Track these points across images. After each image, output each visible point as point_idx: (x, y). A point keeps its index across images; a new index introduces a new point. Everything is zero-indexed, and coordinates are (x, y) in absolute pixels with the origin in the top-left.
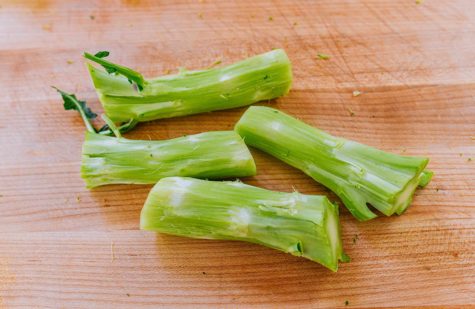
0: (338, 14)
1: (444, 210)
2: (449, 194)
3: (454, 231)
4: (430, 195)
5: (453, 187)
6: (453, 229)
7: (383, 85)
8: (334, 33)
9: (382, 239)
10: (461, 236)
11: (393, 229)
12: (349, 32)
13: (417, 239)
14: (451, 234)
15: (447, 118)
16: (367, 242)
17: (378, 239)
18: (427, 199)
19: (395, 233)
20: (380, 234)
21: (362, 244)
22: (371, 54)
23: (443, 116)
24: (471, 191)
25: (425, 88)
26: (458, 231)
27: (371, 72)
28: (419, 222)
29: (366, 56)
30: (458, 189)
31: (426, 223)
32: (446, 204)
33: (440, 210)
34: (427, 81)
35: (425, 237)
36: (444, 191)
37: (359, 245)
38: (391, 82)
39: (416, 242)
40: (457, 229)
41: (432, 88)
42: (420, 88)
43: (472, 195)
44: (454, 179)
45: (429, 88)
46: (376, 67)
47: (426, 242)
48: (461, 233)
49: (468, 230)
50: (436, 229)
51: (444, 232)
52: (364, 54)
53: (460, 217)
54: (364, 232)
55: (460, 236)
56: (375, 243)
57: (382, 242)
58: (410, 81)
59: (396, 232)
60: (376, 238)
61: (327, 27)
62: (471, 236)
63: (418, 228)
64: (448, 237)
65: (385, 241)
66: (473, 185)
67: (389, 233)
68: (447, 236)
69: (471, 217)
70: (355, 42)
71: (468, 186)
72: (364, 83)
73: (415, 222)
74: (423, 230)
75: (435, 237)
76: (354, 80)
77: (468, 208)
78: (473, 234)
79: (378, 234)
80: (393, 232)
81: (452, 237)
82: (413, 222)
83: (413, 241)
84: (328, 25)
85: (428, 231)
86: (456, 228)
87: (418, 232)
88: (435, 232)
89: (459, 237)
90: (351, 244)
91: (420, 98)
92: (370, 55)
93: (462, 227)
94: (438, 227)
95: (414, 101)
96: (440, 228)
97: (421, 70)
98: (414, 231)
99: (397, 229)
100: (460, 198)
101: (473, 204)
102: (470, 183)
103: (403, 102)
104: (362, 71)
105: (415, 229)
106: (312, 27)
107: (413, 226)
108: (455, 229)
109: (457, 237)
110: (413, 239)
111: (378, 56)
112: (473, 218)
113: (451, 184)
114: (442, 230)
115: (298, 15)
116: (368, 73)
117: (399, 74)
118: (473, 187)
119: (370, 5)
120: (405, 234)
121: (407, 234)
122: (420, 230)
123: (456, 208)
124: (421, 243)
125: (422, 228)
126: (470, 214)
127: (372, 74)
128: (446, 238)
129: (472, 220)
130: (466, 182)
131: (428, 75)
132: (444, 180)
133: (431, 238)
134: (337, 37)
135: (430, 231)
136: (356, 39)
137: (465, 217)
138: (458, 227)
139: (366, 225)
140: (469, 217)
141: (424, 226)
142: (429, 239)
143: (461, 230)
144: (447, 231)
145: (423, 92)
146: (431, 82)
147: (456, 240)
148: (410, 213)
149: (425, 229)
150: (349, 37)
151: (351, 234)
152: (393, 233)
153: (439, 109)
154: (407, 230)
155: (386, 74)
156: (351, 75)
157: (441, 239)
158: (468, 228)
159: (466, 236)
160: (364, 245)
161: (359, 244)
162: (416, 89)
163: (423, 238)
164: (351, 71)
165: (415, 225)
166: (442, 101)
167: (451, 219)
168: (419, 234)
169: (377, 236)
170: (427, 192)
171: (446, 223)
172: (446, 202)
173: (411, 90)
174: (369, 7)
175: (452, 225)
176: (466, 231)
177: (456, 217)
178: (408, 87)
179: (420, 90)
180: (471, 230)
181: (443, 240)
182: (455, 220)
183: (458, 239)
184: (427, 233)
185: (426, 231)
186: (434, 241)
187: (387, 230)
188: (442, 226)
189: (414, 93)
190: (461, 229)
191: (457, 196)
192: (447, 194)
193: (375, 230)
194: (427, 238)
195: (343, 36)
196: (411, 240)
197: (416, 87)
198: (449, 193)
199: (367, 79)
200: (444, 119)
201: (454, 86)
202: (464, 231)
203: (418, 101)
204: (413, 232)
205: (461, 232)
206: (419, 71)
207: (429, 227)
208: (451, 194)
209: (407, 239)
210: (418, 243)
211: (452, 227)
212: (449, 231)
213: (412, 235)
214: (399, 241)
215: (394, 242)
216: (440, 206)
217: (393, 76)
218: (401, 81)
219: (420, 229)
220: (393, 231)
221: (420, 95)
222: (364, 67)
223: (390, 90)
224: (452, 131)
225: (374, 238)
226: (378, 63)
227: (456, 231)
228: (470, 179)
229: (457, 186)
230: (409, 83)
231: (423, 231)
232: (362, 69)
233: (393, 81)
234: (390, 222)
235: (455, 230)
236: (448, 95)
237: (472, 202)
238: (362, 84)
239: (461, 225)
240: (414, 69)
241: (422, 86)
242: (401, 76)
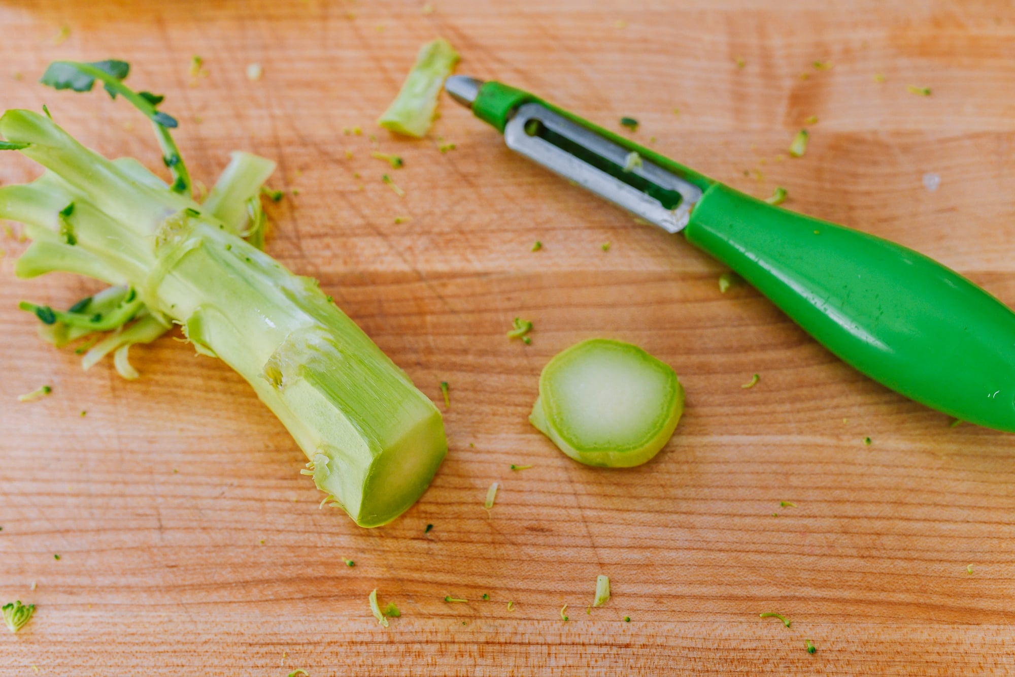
0: (308, 85)
1: (417, 592)
2: (440, 552)
3: (426, 647)
4: (395, 552)
5: (455, 536)
6: (427, 642)
7: (361, 267)
8: (285, 133)
9: (253, 657)
10: (440, 661)
11: (284, 634)
12: (320, 132)
13: (336, 662)
14: (419, 655)
15: (491, 361)
16: (216, 662)
17: (244, 655)
18: (385, 562)
19: (288, 644)
20: (250, 645)
21: (205, 666)
22: (355, 188)
23: (482, 353)
24: (495, 548)
25: (459, 281)
26: (438, 646)
27: (343, 235)
28: (352, 618)
29: (342, 194)
30: (464, 542)
31: (367, 623)
32: (428, 576)
33: (408, 591)
34: (468, 261)
35: (354, 659)
36: (433, 546)
37: (196, 669)
38: (382, 262)
39: (330, 670)
40: (436, 642)
41: (475, 280)
42: (445, 281)
43: (494, 559)
44: (464, 516)
45: (467, 280)
46: (358, 221)
47: (353, 669)
48: (442, 653)
49: (462, 646)
50: (386, 639)
51: (402, 648)
52: (340, 188)
53: (451, 612)
54: (215, 638)
55: (437, 660)
56: (234, 665)
57: (251, 663)
58: (427, 261)
59: (290, 641)
60: (239, 653)
61: (273, 117)
62: (463, 663)
63: (344, 634)
64: (409, 660)
65: (260, 662)
66: (505, 532)
67: (273, 644)
68: (406, 659)
69: (478, 615)
70: (326, 157)
71: (491, 534)
72: (318, 261)
73: (341, 618)
74: (354, 640)
75: (379, 659)
76: (296, 253)
77: (478, 590)
78: (470, 656)
79: (246, 643)
80: (282, 641)
81: (419, 661)
82: (336, 618)
83: (324, 666)
84: (277, 112)
85: (367, 643)
86: (434, 639)
87: (341, 646)
88: (382, 648)
89: (436, 662)
90: (178, 666)
91: (438, 306)
92: (352, 192)
93: (448, 638)
94: (392, 635)
95: (421, 313)
96: (397, 638)
97: (462, 232)
98: (332, 642)
99: (294, 634)
100: (465, 564)
101: (489, 580)
102: (498, 528)
103: (396, 315)
104: (322, 231)
105: (337, 638)
106: (238, 116)
107: (335, 629)
108: (432, 642)
109: (430, 661)
110: (324, 662)
111: (370, 194)
112: (480, 617)
113: (451, 527)
114: (400, 643)
115: (214, 85)
116: (335, 236)
117: (407, 242)
118: (503, 538)
119: (388, 65)
120: (311, 647)
121: (315, 649)
122: (347, 640)
123: (449, 588)
124: (342, 672)
125: (354, 636)
126: (476, 607)
127: (344, 239)
128: (404, 663)
129: (478, 621)
130: (490, 525)
131: (474, 248)
132: (440, 516)
133: (369, 662)
134: (290, 143)
135: (372, 642)
136: (330, 149)
137: (463, 613)
138: (440, 638)
139: (228, 619)
140: (472, 612)
141: (360, 630)
142: (362, 663)
143: (443, 646)
144: (410, 646)
145: (451, 289)
146: (477, 265)
147: (425, 670)
148: (336, 595)
149: (360, 638)
150: (315, 145)
151: (184, 641)
152: (281, 644)
153: (475, 334)
154: (317, 638)
155: (378, 242)
156: (295, 240)
157: (391, 666)
158: (462, 640)
159: (452, 660)
160: (208, 669)
161: (198, 667)
162: (435, 283)
163: (348, 661)
164: (297, 231)
165: (340, 626)
166: (488, 316)
167: (430, 616)
168: (342, 649)
169: (244, 648)
170: (390, 544)
171: (413, 624)
172: (428, 571)
173: (424, 284)
174: (384, 70)
175: (428, 630)
176: (456, 648)
177: (442, 613)
178: (419, 277)
179: (444, 285)
180: (468, 647)
181: (395, 668)
182: (436, 621)
183: (430, 668)
184: (363, 648)
185: (362, 643)
186: (375, 668)
187: (270, 634)
188: (401, 633)
189: (427, 293)
190: (445, 643)
191: (457, 559)
192: (436, 552)
193: (242, 634)
194: (360, 660)
195: (304, 142)
196: (321, 661)
197: (438, 276)
198: (441, 550)
199: (328, 253)
200: (482, 360)
201: (529, 278)
202: (451, 647)
203: (432, 313)
204: (329, 644)
205: (443, 650)
206: (457, 236)
207: (372, 634)
208: (445, 552)
209: (310, 661)
210: (334, 672)
211: (425, 635)
212: (417, 647)
213: (325, 651)
214: (292, 664)
215: (278, 667)
216: (410, 583)
217: (391, 247)
218: (405, 261)
219: (347, 636)
220: (283, 637)
221: (440, 297)
222: (330, 223)
223: (374, 283)
224: (494, 392)
225: (234, 654)
226: (366, 211)
227: (433, 648)
228: (503, 516)
229: (464, 532)
230: (423, 267)
231: (353, 643)
232: (324, 226)
233: (389, 259)
234: (283, 615)
235: (429, 645)
236: (509, 299)
237: (490, 576)
238: (314, 265)
239: (448, 632)
240: (446, 229)
241: (453, 275)
242: (410, 248)
